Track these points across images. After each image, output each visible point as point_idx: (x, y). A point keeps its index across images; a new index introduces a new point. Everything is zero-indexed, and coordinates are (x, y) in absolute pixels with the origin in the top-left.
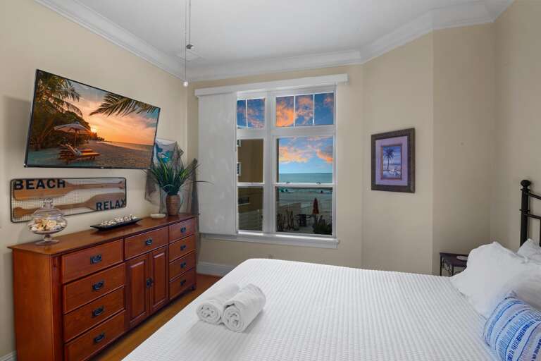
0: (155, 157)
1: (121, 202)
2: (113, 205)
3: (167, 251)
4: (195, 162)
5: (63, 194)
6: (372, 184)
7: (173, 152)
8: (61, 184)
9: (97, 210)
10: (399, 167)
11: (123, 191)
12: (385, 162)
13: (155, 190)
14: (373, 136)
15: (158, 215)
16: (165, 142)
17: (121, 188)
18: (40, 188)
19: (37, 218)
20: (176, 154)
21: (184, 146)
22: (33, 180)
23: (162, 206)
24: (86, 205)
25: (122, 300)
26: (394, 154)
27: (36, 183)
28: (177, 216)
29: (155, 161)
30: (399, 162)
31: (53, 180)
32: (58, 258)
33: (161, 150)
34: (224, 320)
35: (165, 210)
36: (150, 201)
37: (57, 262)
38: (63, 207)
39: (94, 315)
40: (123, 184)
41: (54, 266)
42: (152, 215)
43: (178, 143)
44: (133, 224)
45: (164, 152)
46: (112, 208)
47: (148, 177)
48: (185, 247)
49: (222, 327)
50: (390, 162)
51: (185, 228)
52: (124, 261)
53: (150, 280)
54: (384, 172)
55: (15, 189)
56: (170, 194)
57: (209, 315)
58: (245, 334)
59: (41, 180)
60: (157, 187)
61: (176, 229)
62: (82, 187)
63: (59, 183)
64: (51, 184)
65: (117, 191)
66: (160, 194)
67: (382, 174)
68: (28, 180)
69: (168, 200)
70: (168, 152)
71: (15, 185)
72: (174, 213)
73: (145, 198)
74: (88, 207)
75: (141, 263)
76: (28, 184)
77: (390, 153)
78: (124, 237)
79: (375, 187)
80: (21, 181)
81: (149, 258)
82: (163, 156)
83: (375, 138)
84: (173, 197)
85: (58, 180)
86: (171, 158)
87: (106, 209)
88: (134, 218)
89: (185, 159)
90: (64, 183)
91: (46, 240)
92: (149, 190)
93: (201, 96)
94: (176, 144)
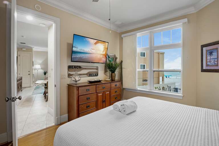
0: (108, 60)
1: (97, 75)
2: (94, 75)
3: (110, 92)
4: (122, 62)
5: (80, 70)
6: (201, 69)
7: (114, 58)
8: (80, 67)
9: (89, 76)
10: (216, 60)
11: (97, 71)
12: (209, 58)
13: (107, 71)
14: (201, 46)
15: (108, 80)
16: (111, 55)
17: (97, 70)
18: (75, 68)
19: (74, 76)
20: (115, 59)
21: (118, 56)
22: (73, 66)
23: (110, 76)
24: (86, 74)
25: (95, 105)
26: (213, 53)
27: (74, 67)
28: (114, 80)
29: (108, 61)
30: (216, 57)
31: (78, 66)
32: (78, 88)
33: (110, 57)
34: (121, 110)
35: (111, 78)
36: (106, 75)
37: (78, 89)
38: (80, 75)
39: (87, 107)
40: (97, 69)
41: (77, 90)
42: (106, 80)
43: (116, 55)
44: (100, 81)
45: (111, 58)
46: (94, 76)
47: (105, 67)
48: (116, 91)
49: (120, 112)
50: (211, 58)
51: (117, 85)
52: (96, 92)
53: (104, 100)
54: (208, 63)
55: (69, 68)
56: (112, 73)
57: (116, 108)
58: (127, 115)
59: (75, 66)
60: (108, 70)
61: (113, 85)
62: (85, 69)
63: (79, 67)
64: (78, 67)
65: (95, 71)
66: (109, 73)
67: (207, 64)
68: (72, 66)
69: (112, 75)
70: (112, 58)
71: (69, 67)
72: (113, 79)
73: (104, 74)
74: (87, 75)
75: (101, 94)
76: (72, 67)
77: (211, 53)
78: (96, 85)
79: (203, 70)
80: (70, 66)
81: (104, 93)
82: (110, 60)
83: (203, 46)
84: (113, 74)
85: (79, 66)
86: (113, 60)
87: (92, 76)
88: (100, 80)
89: (118, 61)
90: (81, 67)
91: (76, 83)
92: (106, 71)
93: (124, 37)
94: (115, 55)
